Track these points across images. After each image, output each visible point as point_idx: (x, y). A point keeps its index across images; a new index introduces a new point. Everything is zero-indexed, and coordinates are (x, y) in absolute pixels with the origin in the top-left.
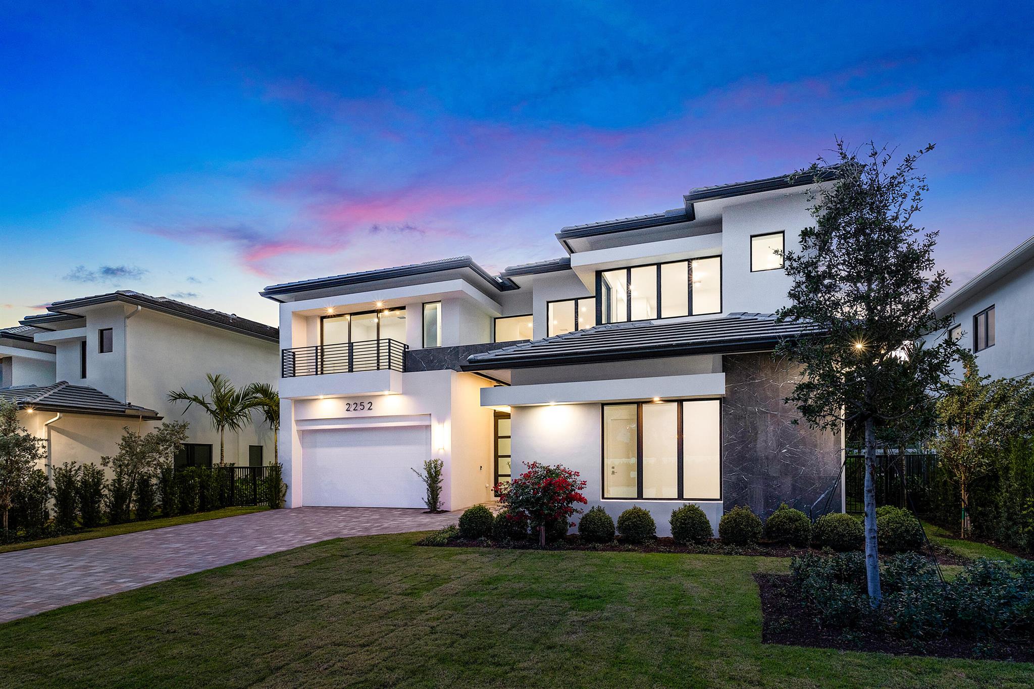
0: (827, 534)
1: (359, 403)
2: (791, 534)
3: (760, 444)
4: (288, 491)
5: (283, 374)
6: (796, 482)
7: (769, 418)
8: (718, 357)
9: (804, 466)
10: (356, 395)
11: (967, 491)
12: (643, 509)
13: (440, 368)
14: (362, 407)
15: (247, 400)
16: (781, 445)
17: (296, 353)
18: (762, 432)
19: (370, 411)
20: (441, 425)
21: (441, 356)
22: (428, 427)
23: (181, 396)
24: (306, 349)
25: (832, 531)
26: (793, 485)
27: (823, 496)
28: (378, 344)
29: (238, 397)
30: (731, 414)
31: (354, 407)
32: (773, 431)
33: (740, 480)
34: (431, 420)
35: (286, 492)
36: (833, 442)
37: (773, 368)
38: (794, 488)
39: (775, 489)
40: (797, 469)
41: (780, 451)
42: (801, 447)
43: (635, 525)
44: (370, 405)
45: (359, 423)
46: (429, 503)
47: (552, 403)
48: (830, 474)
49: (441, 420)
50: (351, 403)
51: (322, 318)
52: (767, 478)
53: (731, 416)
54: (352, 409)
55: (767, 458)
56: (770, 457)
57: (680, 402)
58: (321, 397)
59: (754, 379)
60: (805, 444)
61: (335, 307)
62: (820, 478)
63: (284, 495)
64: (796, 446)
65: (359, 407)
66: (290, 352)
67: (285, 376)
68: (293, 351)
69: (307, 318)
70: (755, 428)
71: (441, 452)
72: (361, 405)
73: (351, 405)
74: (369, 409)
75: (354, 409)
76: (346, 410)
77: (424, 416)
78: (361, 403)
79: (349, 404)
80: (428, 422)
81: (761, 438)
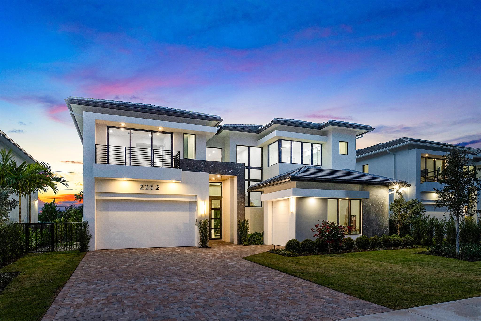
1: (149, 185)
3: (371, 215)
5: (96, 161)
6: (379, 227)
7: (373, 207)
9: (381, 223)
13: (198, 171)
14: (151, 188)
16: (376, 216)
18: (372, 211)
19: (157, 191)
20: (203, 202)
21: (198, 165)
22: (196, 202)
27: (385, 232)
31: (145, 187)
32: (374, 211)
33: (367, 227)
34: (197, 198)
36: (387, 216)
38: (379, 230)
39: (374, 230)
40: (379, 224)
41: (376, 218)
42: (380, 217)
44: (157, 187)
45: (143, 197)
48: (386, 225)
50: (144, 185)
52: (373, 226)
54: (144, 188)
56: (373, 220)
62: (384, 226)
64: (379, 216)
65: (150, 188)
71: (203, 216)
72: (151, 187)
73: (144, 186)
74: (157, 189)
75: (146, 189)
76: (140, 189)
77: (192, 196)
78: (151, 185)
79: (142, 185)
80: (195, 199)
81: (372, 213)
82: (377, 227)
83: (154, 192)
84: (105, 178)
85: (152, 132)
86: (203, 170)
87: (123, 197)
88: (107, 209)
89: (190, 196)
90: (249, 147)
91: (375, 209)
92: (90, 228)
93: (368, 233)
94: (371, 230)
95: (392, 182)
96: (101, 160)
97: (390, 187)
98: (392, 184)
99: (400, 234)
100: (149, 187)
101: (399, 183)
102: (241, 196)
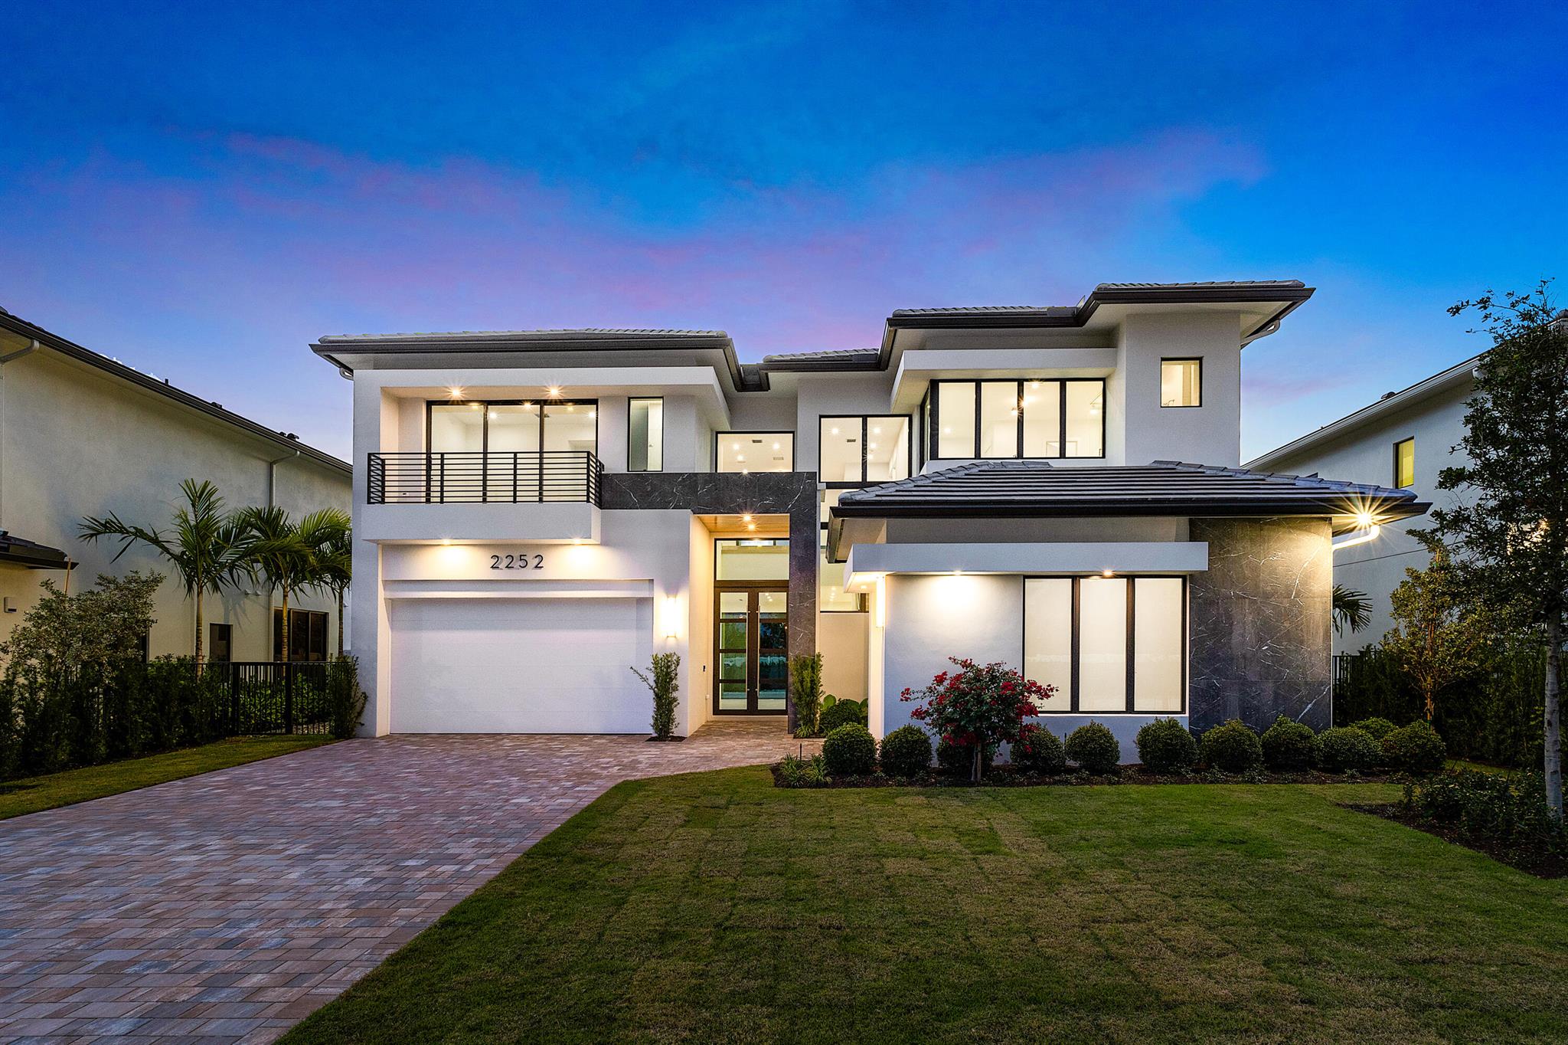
0: (1343, 753)
1: (516, 555)
2: (1304, 755)
3: (1236, 638)
4: (367, 706)
5: (369, 498)
6: (1278, 688)
7: (1247, 605)
8: (1184, 520)
9: (1288, 669)
10: (509, 542)
11: (1433, 700)
12: (1106, 726)
13: (665, 506)
14: (522, 563)
15: (242, 540)
16: (1261, 641)
17: (387, 462)
18: (1238, 623)
19: (538, 570)
20: (671, 599)
21: (666, 487)
22: (646, 603)
23: (109, 527)
24: (396, 456)
25: (1349, 750)
26: (1275, 692)
27: (1310, 706)
28: (541, 458)
29: (227, 534)
30: (1200, 598)
31: (506, 562)
32: (1252, 621)
33: (1211, 686)
34: (653, 590)
35: (363, 708)
36: (1321, 638)
37: (1251, 540)
38: (1277, 695)
39: (1253, 698)
40: (1279, 672)
41: (1260, 648)
42: (1285, 644)
43: (1102, 748)
44: (537, 560)
46: (655, 726)
47: (958, 572)
48: (1319, 678)
49: (672, 588)
50: (502, 554)
51: (430, 404)
52: (1244, 682)
53: (1200, 601)
54: (503, 565)
55: (1244, 657)
56: (1248, 656)
57: (1131, 578)
58: (446, 541)
59: (1229, 552)
60: (1289, 641)
61: (465, 388)
62: (1306, 683)
63: (360, 714)
64: (1278, 643)
65: (517, 563)
66: (379, 459)
67: (372, 501)
68: (382, 457)
69: (401, 402)
70: (1229, 617)
71: (671, 641)
72: (521, 560)
73: (502, 559)
74: (536, 567)
75: (507, 567)
76: (492, 567)
77: (641, 582)
78: (521, 556)
79: (498, 557)
80: (648, 593)
81: (1237, 631)
82: (1269, 686)
83: (530, 574)
84: (403, 542)
85: (542, 403)
86: (679, 501)
87: (450, 593)
88: (418, 626)
89: (634, 583)
90: (865, 418)
91: (1259, 612)
92: (361, 676)
93: (1218, 711)
94: (1233, 697)
95: (1341, 495)
96: (408, 494)
97: (1339, 519)
98: (1342, 503)
99: (1434, 717)
100: (516, 561)
101: (1373, 499)
102: (803, 579)
